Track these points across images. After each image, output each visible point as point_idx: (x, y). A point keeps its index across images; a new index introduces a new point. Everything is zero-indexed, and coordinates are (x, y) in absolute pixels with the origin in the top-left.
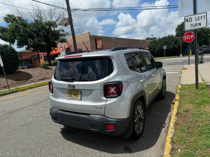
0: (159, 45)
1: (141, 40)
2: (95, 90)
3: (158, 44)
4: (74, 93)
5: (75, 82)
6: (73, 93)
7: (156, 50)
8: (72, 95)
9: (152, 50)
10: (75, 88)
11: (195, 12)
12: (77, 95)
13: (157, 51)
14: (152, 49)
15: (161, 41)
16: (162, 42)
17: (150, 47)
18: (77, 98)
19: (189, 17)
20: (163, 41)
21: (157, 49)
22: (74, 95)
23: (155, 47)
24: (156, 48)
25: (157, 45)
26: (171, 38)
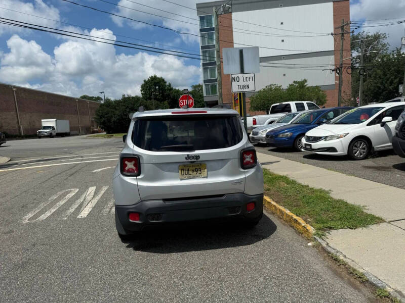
0: (117, 112)
1: (77, 99)
2: (230, 159)
3: (116, 110)
4: (194, 168)
5: (196, 151)
6: (191, 168)
7: (112, 121)
8: (191, 172)
9: (104, 121)
10: (199, 160)
11: (242, 71)
12: (200, 171)
13: (114, 122)
14: (104, 117)
15: (120, 104)
16: (122, 106)
17: (100, 114)
18: (200, 175)
19: (236, 76)
20: (124, 104)
21: (113, 119)
22: (193, 171)
23: (110, 115)
24: (112, 117)
25: (113, 112)
26: (137, 102)
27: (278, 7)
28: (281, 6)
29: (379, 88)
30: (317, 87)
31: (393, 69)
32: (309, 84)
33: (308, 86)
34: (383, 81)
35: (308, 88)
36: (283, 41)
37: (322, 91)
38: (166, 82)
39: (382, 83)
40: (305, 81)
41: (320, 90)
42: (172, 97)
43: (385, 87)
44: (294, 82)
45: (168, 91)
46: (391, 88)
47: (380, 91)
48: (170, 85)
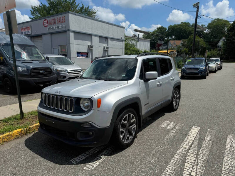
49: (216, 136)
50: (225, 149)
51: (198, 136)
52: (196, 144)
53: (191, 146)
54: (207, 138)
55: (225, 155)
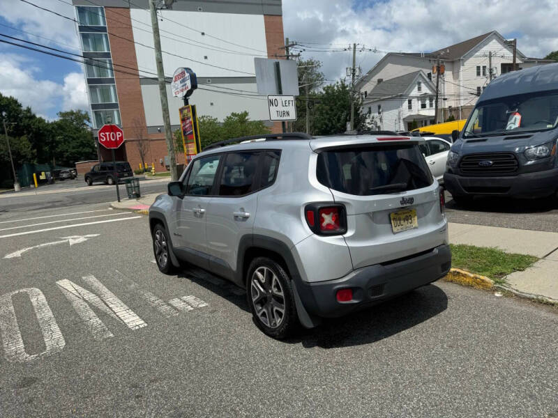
4: (405, 215)
10: (413, 204)
11: (280, 92)
12: (411, 219)
18: (411, 224)
19: (274, 98)
22: (405, 220)
27: (196, 10)
28: (200, 9)
29: (327, 126)
30: (261, 122)
31: (339, 103)
32: (252, 117)
33: (249, 120)
34: (331, 117)
35: (251, 122)
36: (206, 58)
37: (267, 128)
38: (20, 106)
39: (329, 120)
40: (246, 114)
41: (264, 127)
42: (34, 130)
43: (333, 125)
44: (233, 114)
45: (27, 120)
46: (339, 125)
47: (328, 129)
48: (29, 110)
49: (86, 332)
50: (57, 322)
51: (113, 315)
52: (102, 307)
53: (106, 304)
54: (96, 321)
55: (53, 316)
